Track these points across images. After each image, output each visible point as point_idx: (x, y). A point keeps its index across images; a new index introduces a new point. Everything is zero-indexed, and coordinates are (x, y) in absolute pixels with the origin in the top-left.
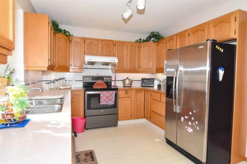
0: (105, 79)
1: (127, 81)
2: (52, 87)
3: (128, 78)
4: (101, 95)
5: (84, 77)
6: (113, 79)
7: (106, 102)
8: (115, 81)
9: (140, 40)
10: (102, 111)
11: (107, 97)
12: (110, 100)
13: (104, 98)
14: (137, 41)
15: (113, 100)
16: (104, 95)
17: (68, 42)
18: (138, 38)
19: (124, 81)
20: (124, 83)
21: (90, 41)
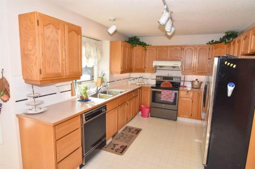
0: (174, 79)
1: (196, 83)
2: (133, 83)
3: (197, 80)
4: (162, 93)
5: (157, 76)
6: (182, 79)
7: (166, 99)
8: (184, 81)
9: (212, 41)
10: (163, 105)
11: (167, 95)
12: (170, 98)
13: (164, 95)
14: (209, 42)
15: (173, 98)
16: (165, 93)
17: (144, 51)
18: (210, 40)
19: (192, 82)
20: (192, 85)
21: (161, 48)
